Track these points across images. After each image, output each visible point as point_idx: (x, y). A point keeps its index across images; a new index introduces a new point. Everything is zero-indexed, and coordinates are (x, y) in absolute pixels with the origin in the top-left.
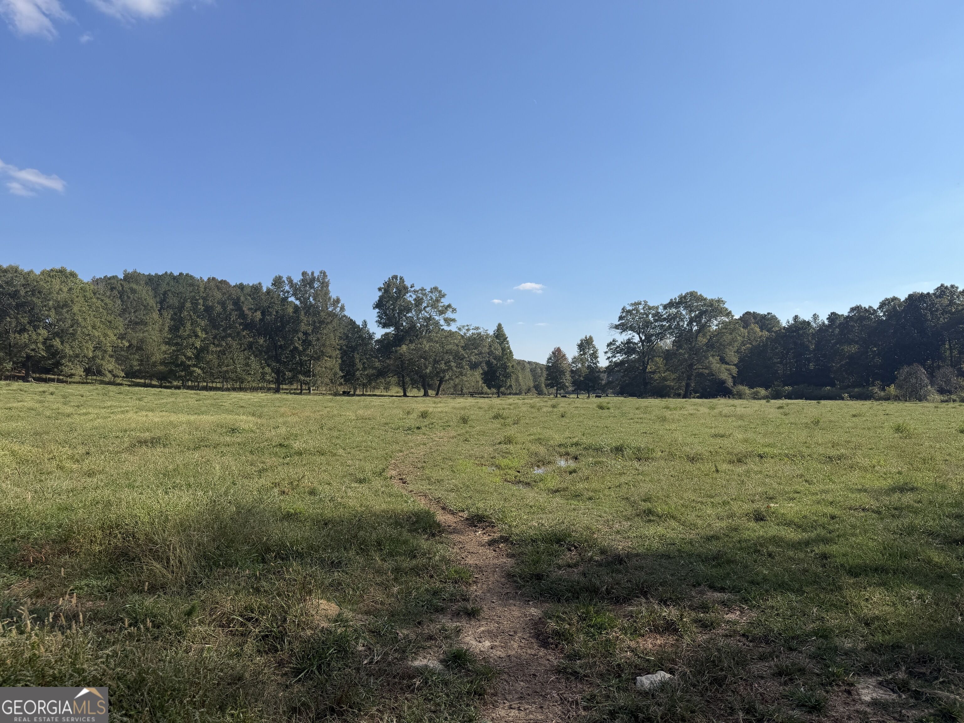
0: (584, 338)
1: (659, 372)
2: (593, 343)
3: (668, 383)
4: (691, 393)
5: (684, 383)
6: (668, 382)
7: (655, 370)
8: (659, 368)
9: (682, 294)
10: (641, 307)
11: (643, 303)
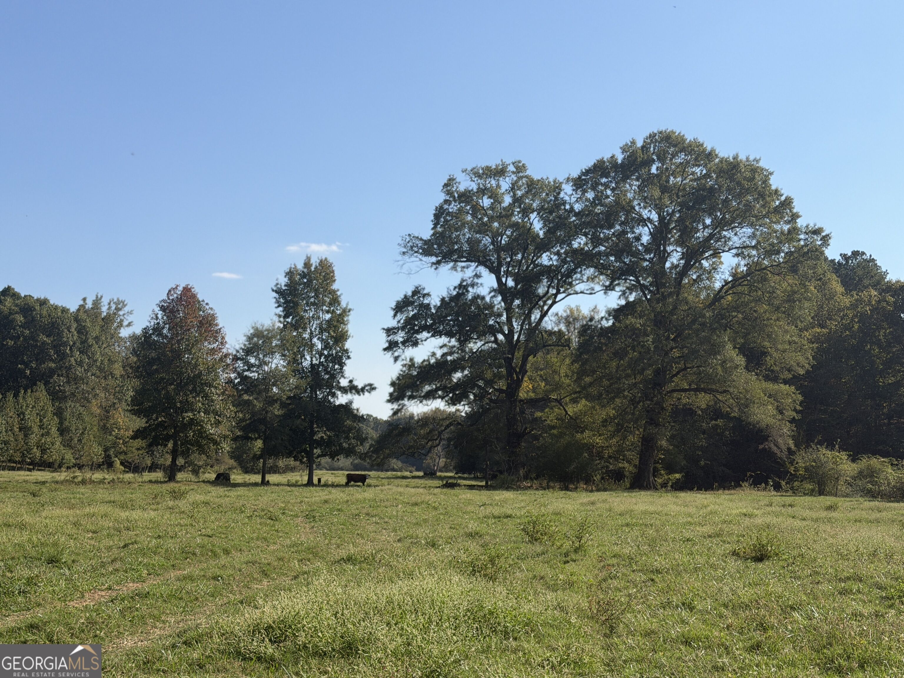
0: (300, 266)
1: (559, 401)
2: (335, 287)
3: (586, 437)
4: (656, 472)
5: (634, 438)
6: (587, 433)
7: (547, 392)
8: (557, 387)
9: (633, 142)
10: (505, 184)
11: (512, 168)
